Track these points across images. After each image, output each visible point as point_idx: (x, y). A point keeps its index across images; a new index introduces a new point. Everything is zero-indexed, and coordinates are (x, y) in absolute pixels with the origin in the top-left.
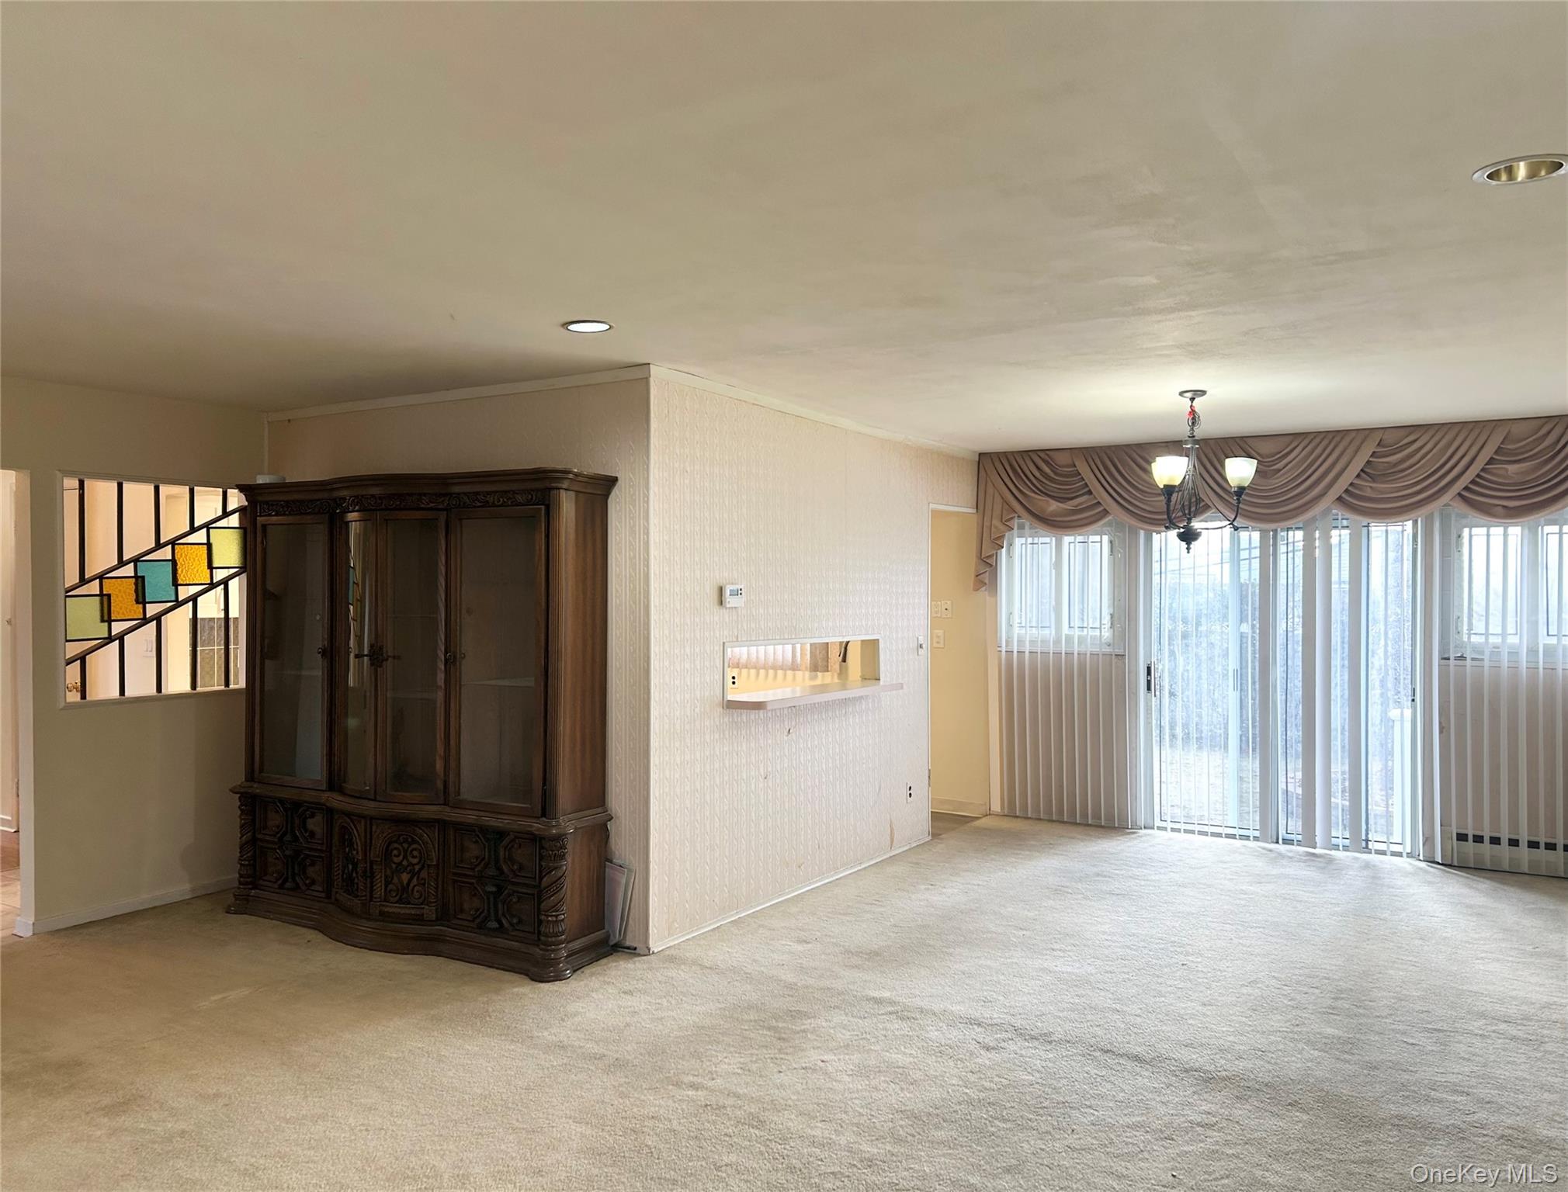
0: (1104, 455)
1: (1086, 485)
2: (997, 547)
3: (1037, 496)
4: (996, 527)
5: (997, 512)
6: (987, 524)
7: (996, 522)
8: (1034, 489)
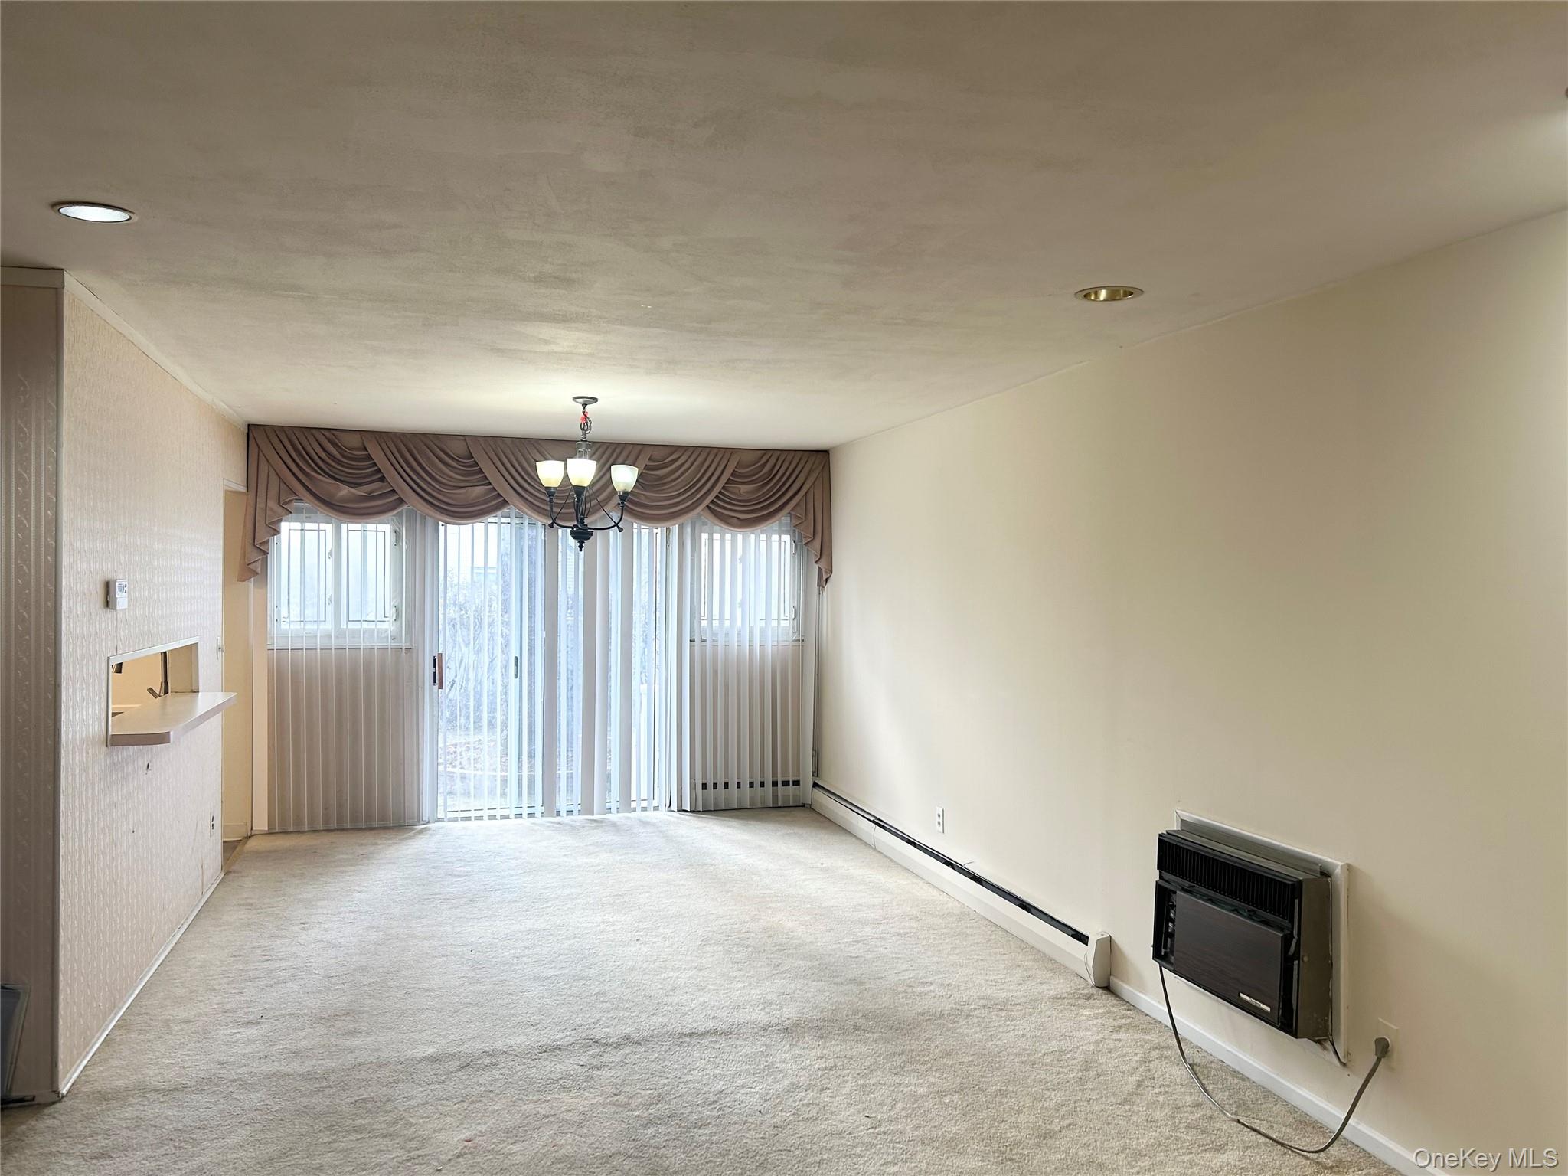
0: (399, 441)
1: (379, 471)
2: (272, 532)
3: (320, 477)
4: (272, 510)
5: (273, 492)
6: (261, 505)
7: (272, 504)
8: (316, 468)
